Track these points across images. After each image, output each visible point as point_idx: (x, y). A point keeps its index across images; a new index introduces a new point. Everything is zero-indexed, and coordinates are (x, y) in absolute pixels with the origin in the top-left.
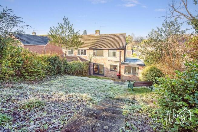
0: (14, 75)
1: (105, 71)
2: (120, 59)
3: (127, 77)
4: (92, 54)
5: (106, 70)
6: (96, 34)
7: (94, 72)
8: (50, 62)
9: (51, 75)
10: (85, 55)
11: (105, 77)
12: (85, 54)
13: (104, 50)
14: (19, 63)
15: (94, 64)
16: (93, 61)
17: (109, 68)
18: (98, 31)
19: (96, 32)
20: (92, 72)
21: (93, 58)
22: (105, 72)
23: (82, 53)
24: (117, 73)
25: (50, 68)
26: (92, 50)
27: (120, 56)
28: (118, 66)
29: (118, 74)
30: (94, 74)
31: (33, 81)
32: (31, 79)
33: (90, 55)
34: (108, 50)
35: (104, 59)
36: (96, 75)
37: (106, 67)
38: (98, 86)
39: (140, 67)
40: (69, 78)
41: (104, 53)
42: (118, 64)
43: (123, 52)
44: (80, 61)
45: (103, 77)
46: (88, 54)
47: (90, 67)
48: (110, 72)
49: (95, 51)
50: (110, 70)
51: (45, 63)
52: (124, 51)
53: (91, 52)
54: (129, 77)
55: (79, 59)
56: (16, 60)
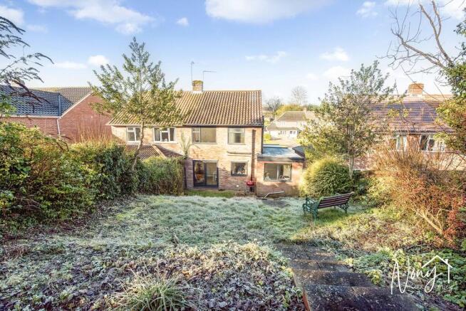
0: (7, 213)
1: (221, 178)
2: (253, 149)
3: (268, 186)
4: (188, 137)
5: (221, 174)
6: (194, 89)
7: (195, 180)
8: (104, 165)
9: (109, 199)
10: (172, 142)
11: (221, 190)
12: (172, 139)
13: (217, 129)
14: (18, 172)
15: (194, 162)
16: (191, 156)
17: (229, 169)
18: (200, 81)
19: (194, 84)
20: (190, 180)
21: (191, 147)
22: (220, 180)
23: (165, 136)
24: (247, 179)
25: (105, 179)
26: (190, 129)
27: (253, 142)
28: (250, 163)
29: (250, 183)
30: (196, 184)
31: (66, 221)
32: (59, 217)
33: (184, 141)
34: (226, 129)
35: (219, 149)
36: (199, 188)
37: (222, 168)
38: (238, 215)
39: (294, 164)
40: (157, 203)
41: (217, 134)
42: (248, 159)
43: (258, 131)
44: (163, 157)
45: (217, 191)
46: (180, 138)
47: (185, 169)
48: (231, 179)
49: (197, 131)
50: (232, 175)
51: (90, 168)
52: (261, 129)
53: (188, 133)
54: (273, 186)
55: (158, 151)
56: (9, 165)
